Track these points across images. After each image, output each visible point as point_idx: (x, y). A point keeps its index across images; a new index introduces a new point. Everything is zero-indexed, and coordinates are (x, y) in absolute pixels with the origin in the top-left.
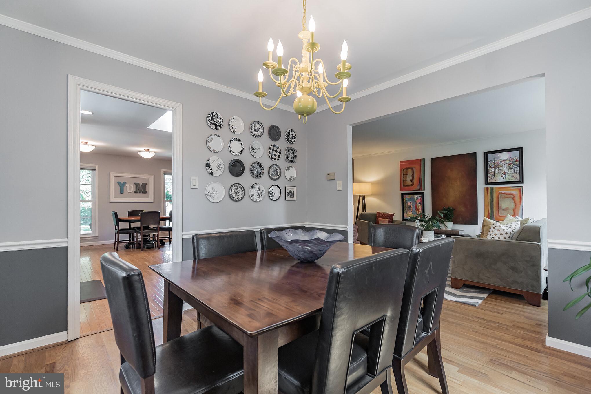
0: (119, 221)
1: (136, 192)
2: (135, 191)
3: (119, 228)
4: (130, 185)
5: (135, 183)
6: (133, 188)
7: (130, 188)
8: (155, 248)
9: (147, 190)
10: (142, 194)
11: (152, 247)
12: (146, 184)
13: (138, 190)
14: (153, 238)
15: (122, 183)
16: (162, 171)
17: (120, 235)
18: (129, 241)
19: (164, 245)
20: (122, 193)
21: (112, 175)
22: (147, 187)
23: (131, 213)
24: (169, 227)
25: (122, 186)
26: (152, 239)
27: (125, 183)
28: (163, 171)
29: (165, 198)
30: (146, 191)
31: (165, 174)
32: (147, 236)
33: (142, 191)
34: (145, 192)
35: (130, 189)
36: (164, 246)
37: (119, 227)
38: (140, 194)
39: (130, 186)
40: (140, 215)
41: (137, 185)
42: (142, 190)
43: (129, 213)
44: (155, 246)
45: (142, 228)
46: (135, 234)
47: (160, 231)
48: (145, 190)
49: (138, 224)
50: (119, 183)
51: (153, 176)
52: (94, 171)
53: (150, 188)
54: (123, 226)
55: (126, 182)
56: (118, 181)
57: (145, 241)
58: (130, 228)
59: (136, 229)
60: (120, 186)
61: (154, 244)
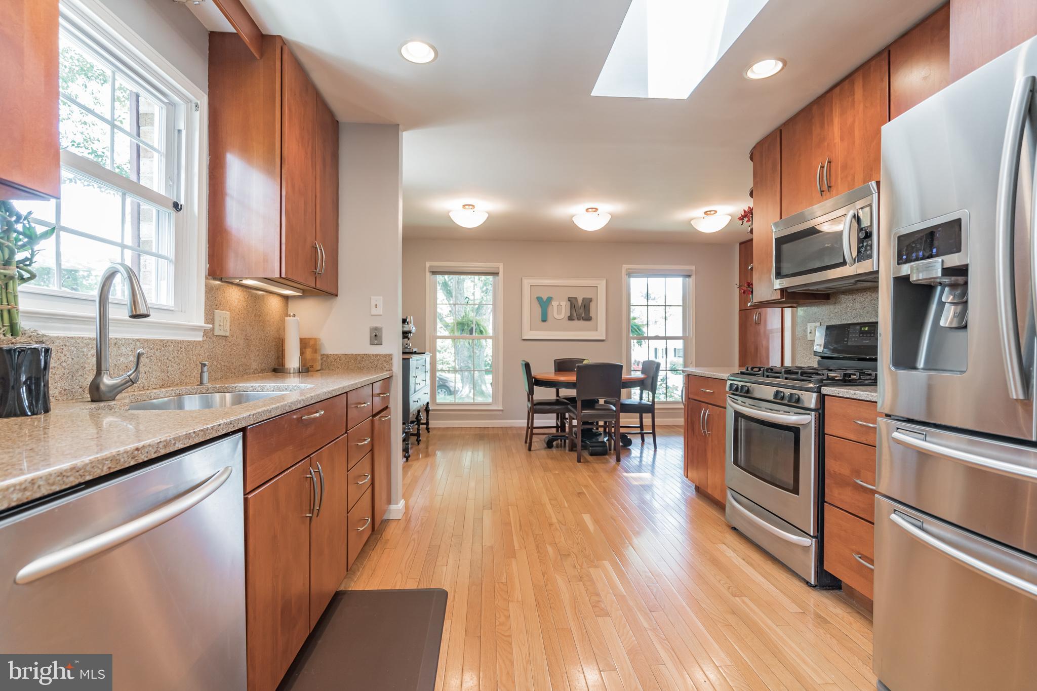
0: (535, 382)
1: (570, 318)
2: (569, 316)
3: (534, 399)
4: (559, 303)
5: (570, 299)
6: (565, 310)
7: (560, 310)
8: (610, 454)
9: (592, 314)
10: (582, 323)
11: (601, 452)
12: (590, 300)
13: (575, 315)
14: (605, 430)
15: (545, 300)
16: (625, 267)
17: (534, 414)
18: (554, 431)
19: (629, 447)
20: (544, 321)
21: (527, 283)
22: (592, 305)
23: (562, 366)
24: (640, 403)
25: (544, 304)
26: (601, 430)
27: (550, 299)
28: (626, 269)
29: (629, 331)
30: (590, 315)
31: (629, 275)
32: (592, 424)
33: (583, 315)
34: (588, 318)
35: (559, 312)
36: (629, 449)
37: (534, 396)
38: (579, 322)
39: (559, 306)
40: (576, 369)
41: (572, 301)
42: (582, 313)
43: (556, 364)
44: (610, 450)
45: (579, 404)
46: (567, 415)
47: (621, 412)
48: (589, 313)
49: (572, 393)
50: (539, 299)
51: (605, 281)
52: (497, 278)
53: (600, 310)
54: (543, 394)
55: (552, 298)
56: (538, 296)
57: (588, 433)
58: (558, 402)
59: (568, 404)
60: (541, 306)
61: (607, 442)
